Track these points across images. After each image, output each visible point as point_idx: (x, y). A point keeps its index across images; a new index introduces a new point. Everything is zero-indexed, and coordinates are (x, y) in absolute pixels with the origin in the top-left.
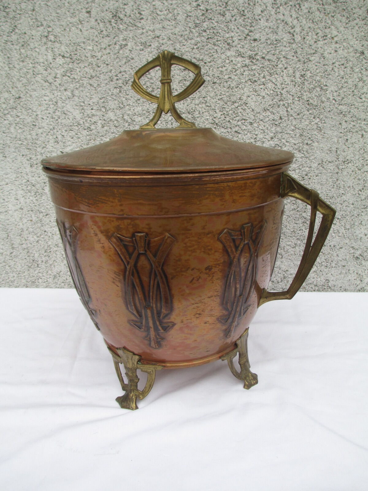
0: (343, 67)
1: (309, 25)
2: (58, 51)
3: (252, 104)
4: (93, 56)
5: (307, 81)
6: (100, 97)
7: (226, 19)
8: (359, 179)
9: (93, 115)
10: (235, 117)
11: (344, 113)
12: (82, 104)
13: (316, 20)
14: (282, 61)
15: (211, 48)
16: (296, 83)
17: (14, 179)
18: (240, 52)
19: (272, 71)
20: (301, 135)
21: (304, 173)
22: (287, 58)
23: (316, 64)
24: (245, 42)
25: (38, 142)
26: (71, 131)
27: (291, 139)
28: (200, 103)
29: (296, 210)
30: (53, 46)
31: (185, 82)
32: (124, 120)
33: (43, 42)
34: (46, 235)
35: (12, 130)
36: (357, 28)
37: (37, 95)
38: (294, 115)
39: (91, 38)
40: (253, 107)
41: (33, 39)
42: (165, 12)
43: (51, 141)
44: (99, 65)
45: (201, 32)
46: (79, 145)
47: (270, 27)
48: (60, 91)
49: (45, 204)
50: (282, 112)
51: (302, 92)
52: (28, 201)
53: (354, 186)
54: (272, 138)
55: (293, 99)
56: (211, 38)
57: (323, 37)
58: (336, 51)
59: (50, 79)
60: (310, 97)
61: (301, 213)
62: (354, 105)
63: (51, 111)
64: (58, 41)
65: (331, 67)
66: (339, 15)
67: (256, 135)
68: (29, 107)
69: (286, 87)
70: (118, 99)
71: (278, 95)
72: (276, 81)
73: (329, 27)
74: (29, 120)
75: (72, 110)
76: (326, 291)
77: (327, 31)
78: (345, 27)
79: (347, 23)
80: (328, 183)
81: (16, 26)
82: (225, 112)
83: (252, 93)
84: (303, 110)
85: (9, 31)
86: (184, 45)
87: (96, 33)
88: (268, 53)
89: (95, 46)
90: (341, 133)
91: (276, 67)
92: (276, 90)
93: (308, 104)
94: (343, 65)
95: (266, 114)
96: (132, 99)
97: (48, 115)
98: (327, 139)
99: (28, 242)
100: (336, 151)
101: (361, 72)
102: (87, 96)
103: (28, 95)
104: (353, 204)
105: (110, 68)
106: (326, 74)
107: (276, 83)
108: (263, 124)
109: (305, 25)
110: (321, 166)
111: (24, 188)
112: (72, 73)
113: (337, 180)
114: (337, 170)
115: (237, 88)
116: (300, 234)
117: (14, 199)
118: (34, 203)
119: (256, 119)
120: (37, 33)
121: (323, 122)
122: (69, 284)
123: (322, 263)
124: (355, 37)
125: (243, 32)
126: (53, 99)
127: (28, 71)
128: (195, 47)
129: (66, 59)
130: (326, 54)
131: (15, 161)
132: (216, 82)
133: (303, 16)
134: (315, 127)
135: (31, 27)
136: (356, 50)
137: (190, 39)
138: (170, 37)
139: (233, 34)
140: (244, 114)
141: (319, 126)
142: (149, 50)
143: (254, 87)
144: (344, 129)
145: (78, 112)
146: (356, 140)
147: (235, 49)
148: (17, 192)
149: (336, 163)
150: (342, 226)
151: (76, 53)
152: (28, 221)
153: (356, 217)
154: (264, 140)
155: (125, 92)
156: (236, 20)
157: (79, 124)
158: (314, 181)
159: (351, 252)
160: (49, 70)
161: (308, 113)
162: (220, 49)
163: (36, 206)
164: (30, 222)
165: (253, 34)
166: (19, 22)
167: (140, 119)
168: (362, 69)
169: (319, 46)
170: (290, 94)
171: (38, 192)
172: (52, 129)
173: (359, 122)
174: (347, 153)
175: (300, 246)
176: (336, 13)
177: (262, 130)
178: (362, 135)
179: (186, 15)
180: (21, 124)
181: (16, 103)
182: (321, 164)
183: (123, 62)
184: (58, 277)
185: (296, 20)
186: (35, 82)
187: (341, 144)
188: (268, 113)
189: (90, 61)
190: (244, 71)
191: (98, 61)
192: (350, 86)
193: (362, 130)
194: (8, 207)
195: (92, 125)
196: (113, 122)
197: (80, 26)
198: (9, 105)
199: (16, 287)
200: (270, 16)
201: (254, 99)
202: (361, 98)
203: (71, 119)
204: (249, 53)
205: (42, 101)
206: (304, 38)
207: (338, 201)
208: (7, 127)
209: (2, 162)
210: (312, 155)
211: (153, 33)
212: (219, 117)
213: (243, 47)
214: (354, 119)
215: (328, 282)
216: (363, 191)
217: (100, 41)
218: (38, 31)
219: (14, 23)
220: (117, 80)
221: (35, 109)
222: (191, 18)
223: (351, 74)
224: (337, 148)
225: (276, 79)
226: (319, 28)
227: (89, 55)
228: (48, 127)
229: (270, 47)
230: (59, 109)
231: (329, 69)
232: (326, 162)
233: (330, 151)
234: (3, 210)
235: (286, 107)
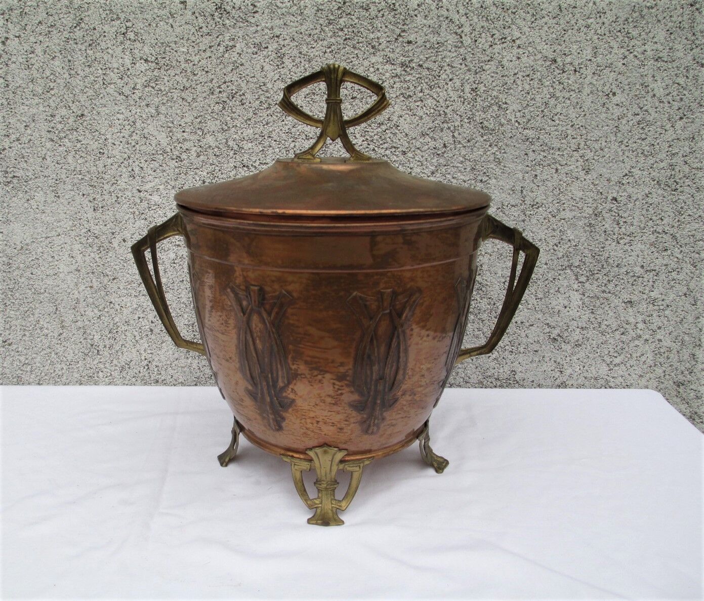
0: (528, 79)
1: (482, 24)
2: (139, 53)
3: (405, 126)
4: (187, 61)
5: (480, 97)
6: (195, 115)
7: (370, 14)
8: (554, 230)
9: (185, 140)
10: (381, 144)
11: (531, 140)
12: (171, 125)
13: (492, 18)
14: (445, 71)
15: (349, 52)
16: (465, 100)
17: (68, 228)
18: (389, 58)
19: (433, 83)
20: (473, 169)
22: (452, 67)
23: (492, 75)
24: (396, 44)
25: (106, 177)
26: (152, 162)
27: (459, 174)
30: (132, 47)
31: (313, 97)
32: (229, 146)
33: (119, 41)
34: (113, 308)
35: (70, 159)
36: (546, 28)
37: (107, 112)
38: (462, 142)
39: (186, 36)
40: (407, 131)
41: (105, 36)
42: (288, 5)
43: (124, 175)
44: (196, 73)
45: (337, 31)
46: (165, 180)
47: (429, 26)
48: (140, 106)
49: (112, 264)
50: (447, 137)
51: (474, 111)
52: (87, 259)
53: (547, 239)
54: (433, 173)
55: (461, 121)
56: (349, 39)
57: (501, 39)
58: (519, 58)
59: (126, 90)
60: (485, 118)
62: (544, 129)
63: (126, 133)
64: (139, 39)
65: (512, 79)
66: (522, 11)
67: (411, 168)
68: (96, 128)
69: (452, 105)
70: (221, 118)
71: (440, 115)
72: (437, 97)
73: (510, 27)
74: (94, 145)
75: (156, 133)
76: (512, 388)
77: (506, 31)
79: (533, 22)
81: (81, 19)
82: (368, 138)
83: (405, 112)
84: (474, 135)
85: (72, 26)
86: (314, 48)
87: (193, 30)
88: (427, 60)
89: (191, 47)
90: (527, 166)
91: (437, 78)
92: (439, 109)
93: (482, 128)
94: (528, 76)
95: (425, 141)
96: (240, 119)
97: (121, 140)
98: (509, 174)
99: (85, 318)
100: (522, 191)
102: (177, 114)
103: (94, 112)
104: (546, 264)
105: (210, 76)
106: (506, 89)
107: (438, 99)
108: (421, 153)
109: (476, 23)
110: (502, 211)
111: (83, 240)
112: (156, 83)
114: (523, 217)
117: (67, 256)
118: (96, 262)
119: (411, 146)
120: (110, 29)
121: (503, 151)
122: (143, 380)
123: (505, 347)
124: (543, 40)
125: (393, 31)
126: (130, 118)
127: (96, 79)
128: (328, 50)
129: (150, 64)
130: (505, 62)
131: (72, 202)
132: (356, 97)
133: (473, 12)
134: (492, 158)
135: (103, 21)
136: (546, 57)
137: (321, 40)
138: (294, 37)
139: (379, 34)
140: (395, 141)
141: (497, 157)
142: (265, 53)
143: (407, 104)
144: (532, 161)
145: (164, 135)
146: (548, 176)
147: (382, 53)
148: (73, 246)
149: (522, 207)
150: (532, 294)
151: (164, 56)
152: (86, 287)
153: (552, 281)
155: (230, 108)
156: (383, 15)
157: (165, 152)
159: (545, 331)
160: (126, 79)
161: (482, 139)
162: (362, 53)
163: (99, 266)
164: (89, 289)
165: (407, 34)
166: (86, 14)
167: (250, 145)
168: (554, 82)
169: (496, 51)
170: (457, 114)
171: (103, 247)
172: (127, 158)
173: (552, 152)
174: (536, 193)
175: (474, 322)
176: (518, 9)
177: (418, 161)
178: (557, 170)
179: (316, 8)
180: (83, 152)
181: (77, 123)
183: (229, 69)
184: (127, 369)
185: (465, 17)
186: (106, 95)
187: (528, 181)
188: (428, 139)
189: (183, 67)
191: (194, 67)
192: (538, 105)
193: (556, 163)
194: (59, 268)
195: (183, 154)
196: (213, 149)
197: (171, 21)
198: (67, 125)
199: (65, 384)
200: (429, 12)
201: (408, 119)
202: (553, 121)
203: (154, 145)
204: (402, 59)
205: (114, 120)
206: (476, 41)
208: (63, 156)
209: (53, 204)
211: (271, 32)
212: (360, 144)
213: (393, 52)
214: (545, 148)
215: (514, 375)
216: (559, 245)
217: (198, 41)
218: (113, 26)
219: (80, 15)
220: (220, 92)
221: (103, 131)
222: (323, 12)
223: (539, 88)
224: (522, 187)
225: (438, 94)
226: (495, 28)
227: (182, 59)
228: (121, 156)
229: (429, 51)
230: (138, 132)
231: (510, 81)
232: (507, 206)
233: (513, 190)
234: (51, 272)
235: (452, 131)
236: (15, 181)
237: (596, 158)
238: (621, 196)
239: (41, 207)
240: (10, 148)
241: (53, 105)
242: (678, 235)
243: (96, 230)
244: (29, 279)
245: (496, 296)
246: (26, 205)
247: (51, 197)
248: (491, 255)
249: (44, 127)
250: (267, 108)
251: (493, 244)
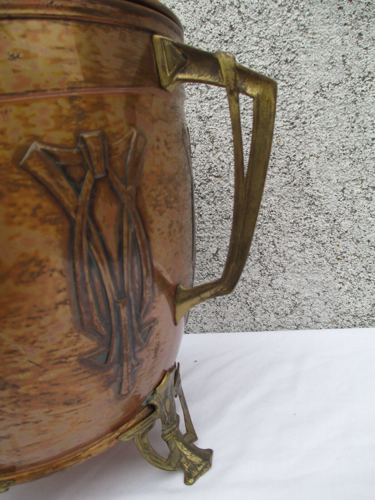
20: (272, 49)
21: (293, 115)
27: (256, 60)
29: (292, 184)
38: (252, 17)
50: (232, 16)
61: (301, 187)
80: (339, 124)
90: (345, 24)
95: (206, 29)
98: (321, 42)
100: (344, 61)
110: (322, 95)
113: (357, 115)
114: (352, 97)
116: (308, 225)
119: (192, 41)
121: (307, 13)
123: (359, 274)
134: (294, 27)
141: (301, 23)
144: (351, 16)
149: (348, 84)
158: (312, 125)
174: (365, 60)
182: (320, 92)
187: (350, 46)
188: (209, 26)
201: (182, 8)
207: (367, 155)
210: (300, 79)
224: (343, 56)
232: (328, 87)
233: (332, 63)
235: (236, 7)
245: (335, 210)
248: (318, 157)
251: (318, 142)
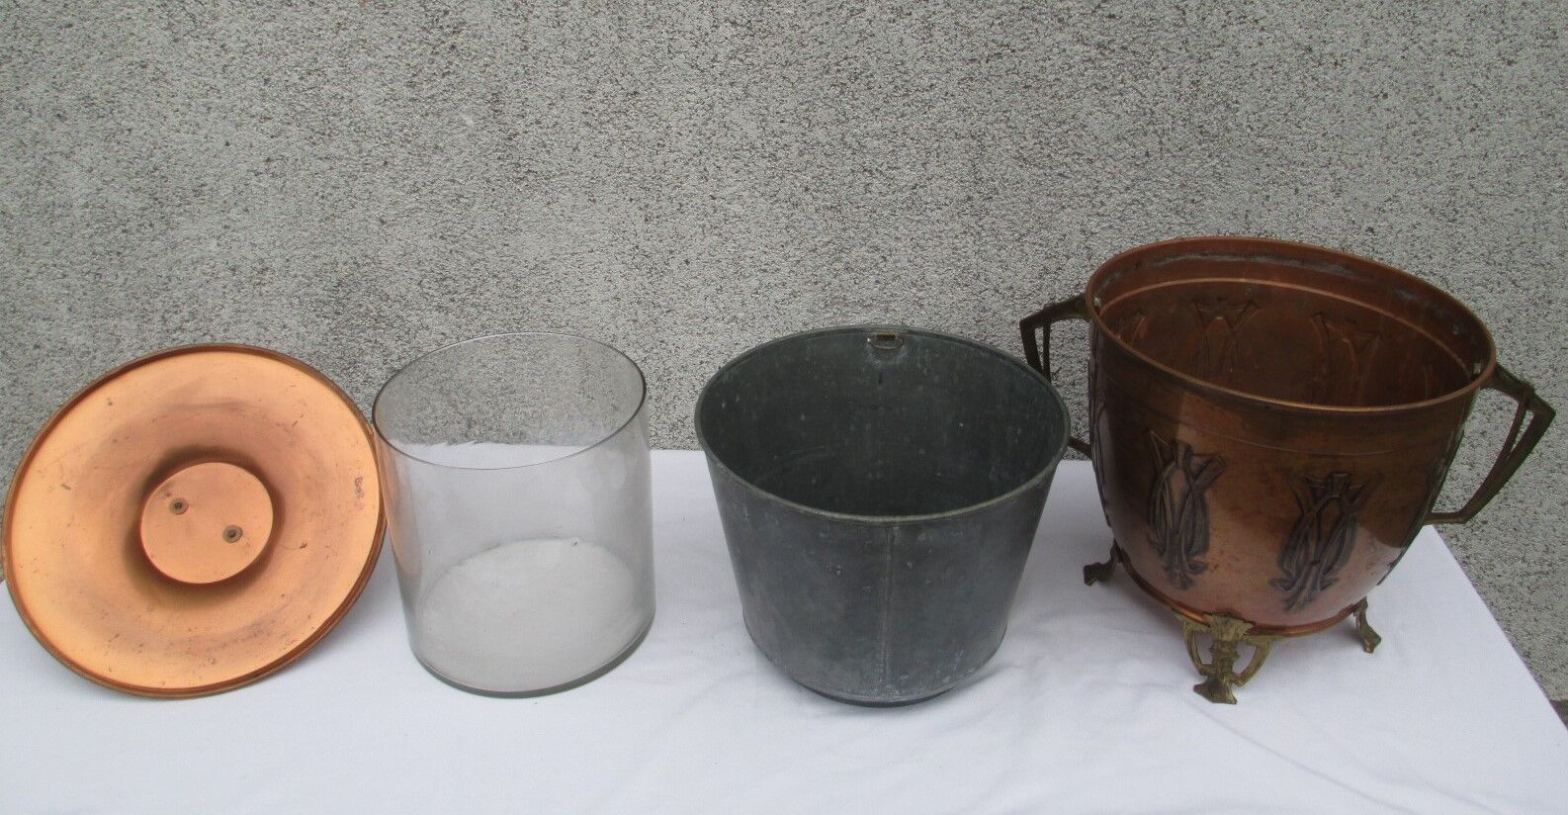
2: (724, 12)
3: (1094, 125)
4: (793, 26)
5: (1202, 92)
6: (801, 100)
9: (784, 133)
10: (1060, 149)
12: (764, 112)
14: (1158, 56)
16: (1181, 95)
17: (606, 243)
18: (1081, 35)
19: (1139, 72)
20: (1183, 186)
22: (1168, 51)
23: (1222, 64)
24: (1093, 19)
26: (735, 160)
28: (996, 121)
32: (845, 143)
35: (614, 151)
40: (1097, 133)
43: (692, 176)
44: (805, 43)
50: (1152, 143)
51: (1192, 110)
52: (631, 283)
54: (1127, 189)
55: (1173, 123)
57: (1240, 18)
59: (703, 63)
60: (1206, 121)
62: (1285, 138)
63: (698, 120)
65: (1249, 70)
68: (655, 111)
69: (1163, 102)
70: (837, 106)
71: (1145, 114)
72: (1144, 90)
73: (1252, 2)
74: (651, 135)
75: (741, 122)
77: (1248, 8)
78: (1280, 4)
83: (1097, 108)
84: (1189, 142)
88: (1133, 41)
89: (800, 9)
90: (1257, 184)
91: (1146, 65)
92: (1144, 106)
93: (1201, 133)
94: (1271, 68)
96: (865, 108)
97: (691, 128)
98: (1231, 193)
101: (1303, 82)
102: (774, 98)
103: (654, 89)
106: (1239, 83)
107: (1144, 93)
111: (629, 259)
112: (748, 54)
115: (1068, 97)
117: (603, 280)
118: (644, 288)
126: (706, 101)
127: (659, 45)
128: (997, 22)
129: (739, 28)
130: (1241, 49)
137: (988, 8)
139: (1070, 4)
140: (1079, 145)
141: (1218, 171)
142: (906, 21)
143: (1101, 97)
144: (1264, 179)
145: (753, 124)
146: (1284, 198)
147: (1072, 29)
148: (611, 267)
151: (760, 18)
152: (628, 321)
154: (1113, 191)
155: (851, 93)
157: (753, 147)
160: (702, 47)
161: (1199, 148)
162: (1044, 28)
163: (647, 294)
164: (631, 323)
167: (876, 143)
168: (1305, 77)
169: (1230, 33)
170: (1169, 114)
171: (656, 269)
172: (698, 154)
173: (1292, 167)
177: (1110, 173)
178: (1297, 190)
180: (634, 142)
181: (627, 103)
183: (854, 40)
186: (671, 67)
189: (786, 34)
190: (1086, 69)
191: (804, 35)
193: (1296, 181)
194: (589, 295)
196: (823, 146)
203: (738, 138)
204: (1099, 38)
205: (682, 101)
206: (1204, 19)
209: (586, 211)
213: (1088, 28)
220: (839, 71)
223: (1284, 84)
225: (1145, 86)
226: (1233, 3)
227: (786, 24)
229: (1138, 29)
230: (716, 119)
231: (1244, 73)
234: (578, 300)
236: (531, 177)
237: (1351, 176)
238: (1380, 227)
239: (567, 213)
240: (526, 132)
241: (593, 78)
242: (1450, 277)
243: (647, 246)
244: (544, 307)
246: (545, 210)
247: (583, 200)
249: (578, 106)
250: (904, 95)
